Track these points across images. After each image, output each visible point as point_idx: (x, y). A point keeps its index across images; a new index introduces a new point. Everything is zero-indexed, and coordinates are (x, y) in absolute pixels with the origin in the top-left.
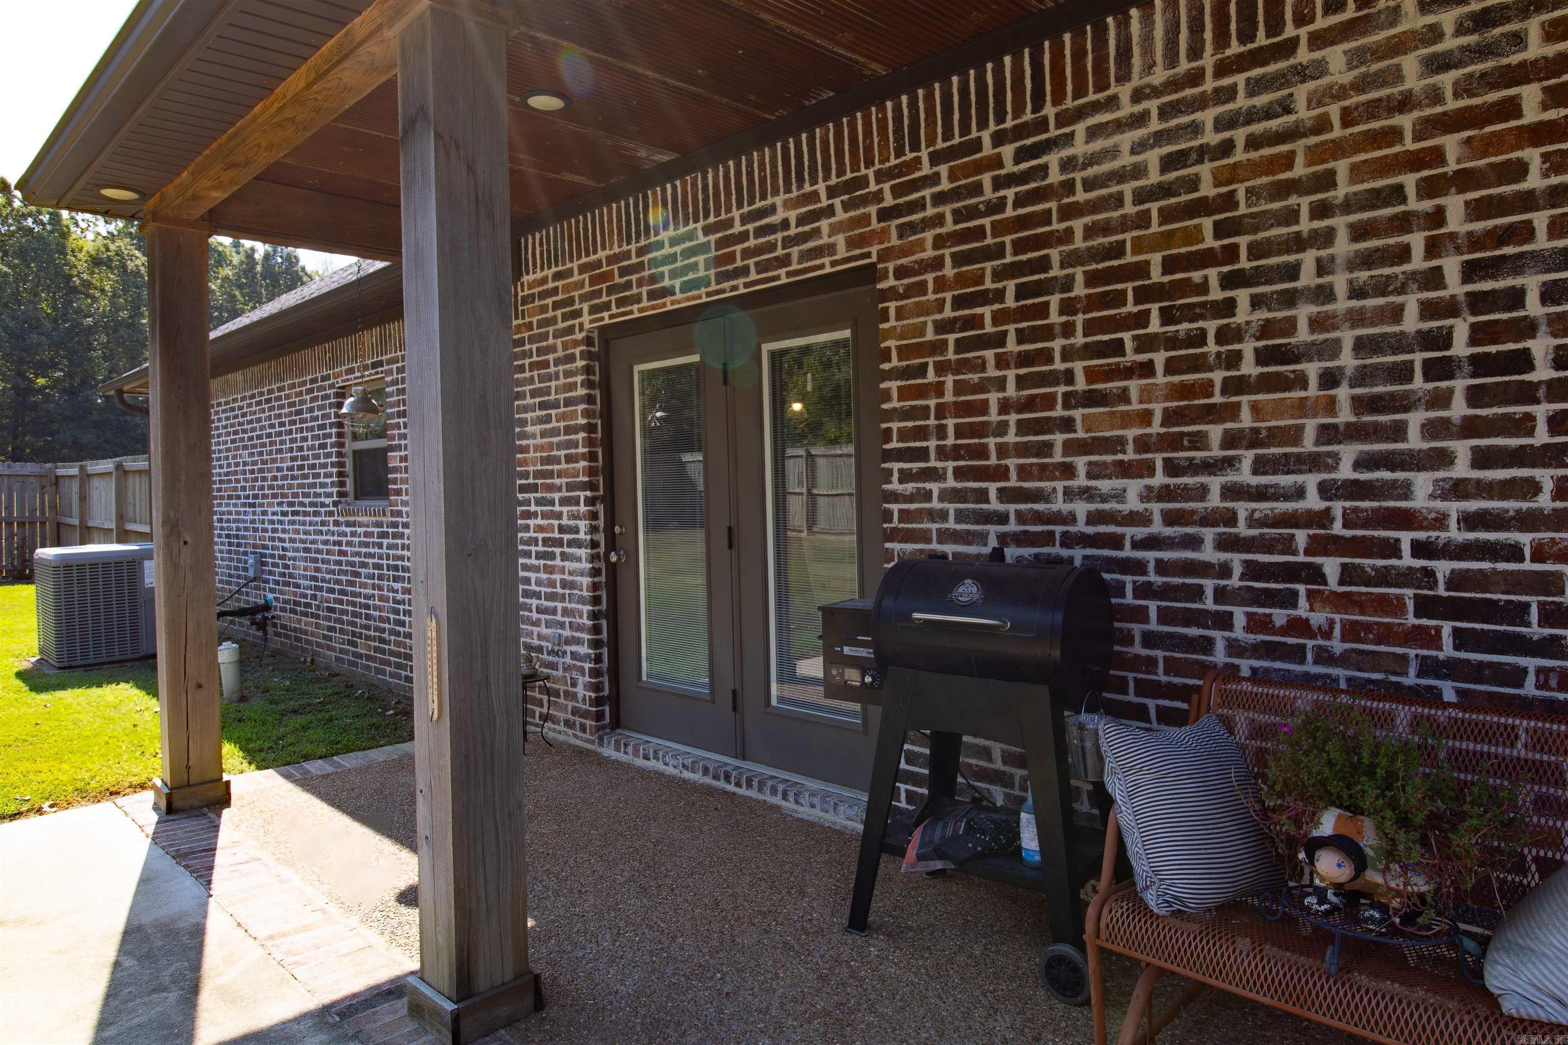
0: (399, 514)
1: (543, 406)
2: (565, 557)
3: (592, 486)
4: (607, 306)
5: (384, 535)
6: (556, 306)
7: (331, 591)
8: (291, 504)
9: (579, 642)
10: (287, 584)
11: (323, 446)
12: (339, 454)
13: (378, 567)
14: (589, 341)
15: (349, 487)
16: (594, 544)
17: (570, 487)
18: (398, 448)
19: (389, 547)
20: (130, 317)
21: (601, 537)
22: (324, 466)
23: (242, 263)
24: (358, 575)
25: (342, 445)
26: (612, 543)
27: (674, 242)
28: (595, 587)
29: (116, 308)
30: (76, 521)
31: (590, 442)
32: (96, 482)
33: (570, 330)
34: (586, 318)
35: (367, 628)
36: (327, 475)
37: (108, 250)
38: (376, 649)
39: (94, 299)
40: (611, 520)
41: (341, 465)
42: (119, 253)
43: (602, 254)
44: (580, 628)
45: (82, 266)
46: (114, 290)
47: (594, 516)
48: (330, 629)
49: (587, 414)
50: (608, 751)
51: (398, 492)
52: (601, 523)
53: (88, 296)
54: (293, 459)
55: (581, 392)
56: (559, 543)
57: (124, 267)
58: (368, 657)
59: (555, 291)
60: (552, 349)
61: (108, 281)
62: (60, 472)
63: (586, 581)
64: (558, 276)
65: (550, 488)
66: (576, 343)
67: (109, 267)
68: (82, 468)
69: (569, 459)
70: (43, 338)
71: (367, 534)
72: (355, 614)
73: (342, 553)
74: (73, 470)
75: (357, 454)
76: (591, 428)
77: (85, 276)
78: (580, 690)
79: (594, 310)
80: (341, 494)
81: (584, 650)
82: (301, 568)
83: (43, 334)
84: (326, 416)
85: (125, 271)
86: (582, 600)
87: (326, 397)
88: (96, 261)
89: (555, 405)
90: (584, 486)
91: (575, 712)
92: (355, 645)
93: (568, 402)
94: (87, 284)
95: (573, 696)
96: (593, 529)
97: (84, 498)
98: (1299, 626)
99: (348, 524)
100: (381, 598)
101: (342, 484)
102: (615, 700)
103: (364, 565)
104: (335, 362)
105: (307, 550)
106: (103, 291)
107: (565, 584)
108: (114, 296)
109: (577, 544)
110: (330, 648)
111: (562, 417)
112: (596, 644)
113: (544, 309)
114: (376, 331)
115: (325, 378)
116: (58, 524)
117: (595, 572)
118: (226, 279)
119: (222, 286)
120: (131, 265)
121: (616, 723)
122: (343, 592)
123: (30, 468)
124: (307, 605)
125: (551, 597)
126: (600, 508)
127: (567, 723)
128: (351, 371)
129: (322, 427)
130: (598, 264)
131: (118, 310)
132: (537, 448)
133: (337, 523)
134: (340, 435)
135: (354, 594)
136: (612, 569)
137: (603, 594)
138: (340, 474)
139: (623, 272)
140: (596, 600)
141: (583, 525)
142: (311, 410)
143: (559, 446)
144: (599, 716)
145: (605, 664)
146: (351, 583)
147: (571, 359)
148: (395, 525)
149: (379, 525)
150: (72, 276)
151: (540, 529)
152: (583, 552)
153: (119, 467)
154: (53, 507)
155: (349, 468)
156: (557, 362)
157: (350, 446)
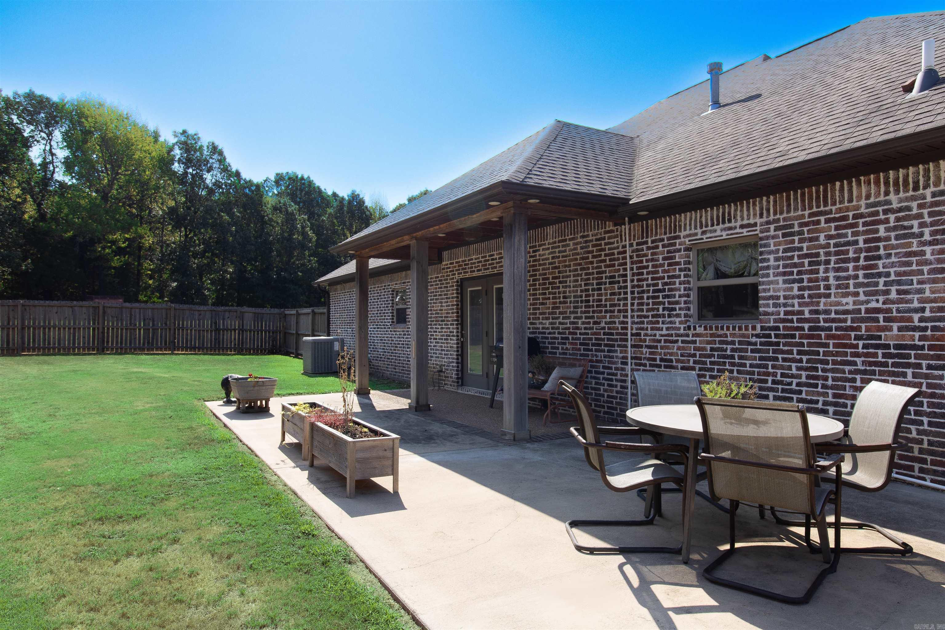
0: (409, 328)
1: (447, 298)
2: (451, 339)
3: (457, 320)
4: (461, 273)
5: (405, 335)
6: (450, 271)
7: (389, 352)
8: (377, 325)
9: (453, 362)
10: (375, 351)
11: (387, 307)
12: (392, 310)
13: (403, 344)
14: (457, 282)
15: (395, 320)
16: (457, 336)
17: (452, 321)
18: (409, 308)
19: (407, 338)
20: (289, 235)
21: (459, 334)
22: (387, 313)
23: (337, 206)
24: (397, 347)
25: (393, 307)
26: (462, 336)
27: (476, 259)
28: (457, 347)
29: (283, 231)
30: (294, 332)
31: (457, 309)
32: (302, 317)
33: (453, 279)
34: (457, 276)
35: (399, 363)
36: (389, 316)
37: (280, 203)
38: (402, 370)
39: (274, 227)
40: (462, 330)
41: (393, 313)
42: (285, 204)
43: (460, 260)
44: (454, 359)
45: (269, 211)
46: (282, 222)
47: (458, 328)
48: (388, 365)
49: (456, 301)
50: (460, 391)
51: (409, 322)
52: (460, 330)
53: (271, 225)
54: (378, 311)
55: (455, 295)
56: (449, 336)
57: (287, 210)
58: (400, 373)
59: (450, 268)
60: (449, 283)
61: (279, 218)
62: (287, 312)
63: (455, 346)
64: (451, 264)
65: (448, 321)
66: (454, 282)
67: (281, 212)
68: (297, 311)
69: (452, 313)
70: (253, 247)
71: (400, 334)
72: (396, 359)
73: (392, 340)
74: (294, 312)
75: (397, 309)
76: (457, 305)
77: (270, 216)
78: (454, 376)
79: (459, 274)
80: (392, 322)
81: (455, 364)
82: (379, 346)
83: (252, 244)
84: (389, 298)
85: (287, 213)
86: (454, 351)
87: (389, 291)
88: (275, 209)
89: (449, 298)
90: (455, 320)
91: (453, 381)
92: (395, 369)
93: (452, 298)
94: (271, 220)
95: (451, 377)
96: (457, 332)
97: (297, 323)
98: (567, 349)
99: (394, 331)
100: (404, 354)
101: (393, 319)
102: (462, 378)
103: (399, 344)
104: (392, 280)
105: (381, 340)
106: (278, 223)
107: (451, 347)
108: (282, 225)
109: (453, 336)
110: (388, 371)
111: (451, 302)
112: (457, 363)
113: (447, 272)
114: (404, 273)
115: (389, 285)
116: (285, 333)
117: (458, 344)
118: (330, 214)
119: (328, 218)
120: (290, 210)
121: (462, 385)
122: (392, 353)
123: (276, 311)
124: (381, 358)
125: (447, 351)
126: (459, 326)
127: (451, 385)
128: (396, 284)
129: (387, 301)
130: (459, 262)
131: (283, 232)
132: (445, 310)
133: (391, 331)
134: (393, 303)
135: (396, 353)
136: (462, 342)
137: (460, 349)
138: (392, 316)
139: (465, 265)
140: (458, 351)
141: (455, 331)
142: (384, 295)
143: (450, 309)
144: (458, 382)
145: (460, 369)
146: (395, 350)
147: (453, 286)
148: (408, 331)
149: (403, 331)
150: (264, 216)
151: (445, 332)
152: (455, 338)
153: (313, 311)
154: (283, 326)
155: (395, 314)
156: (450, 287)
157: (395, 307)
